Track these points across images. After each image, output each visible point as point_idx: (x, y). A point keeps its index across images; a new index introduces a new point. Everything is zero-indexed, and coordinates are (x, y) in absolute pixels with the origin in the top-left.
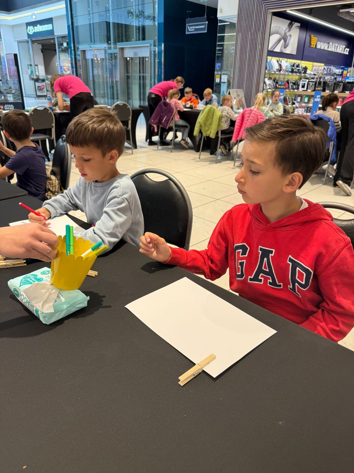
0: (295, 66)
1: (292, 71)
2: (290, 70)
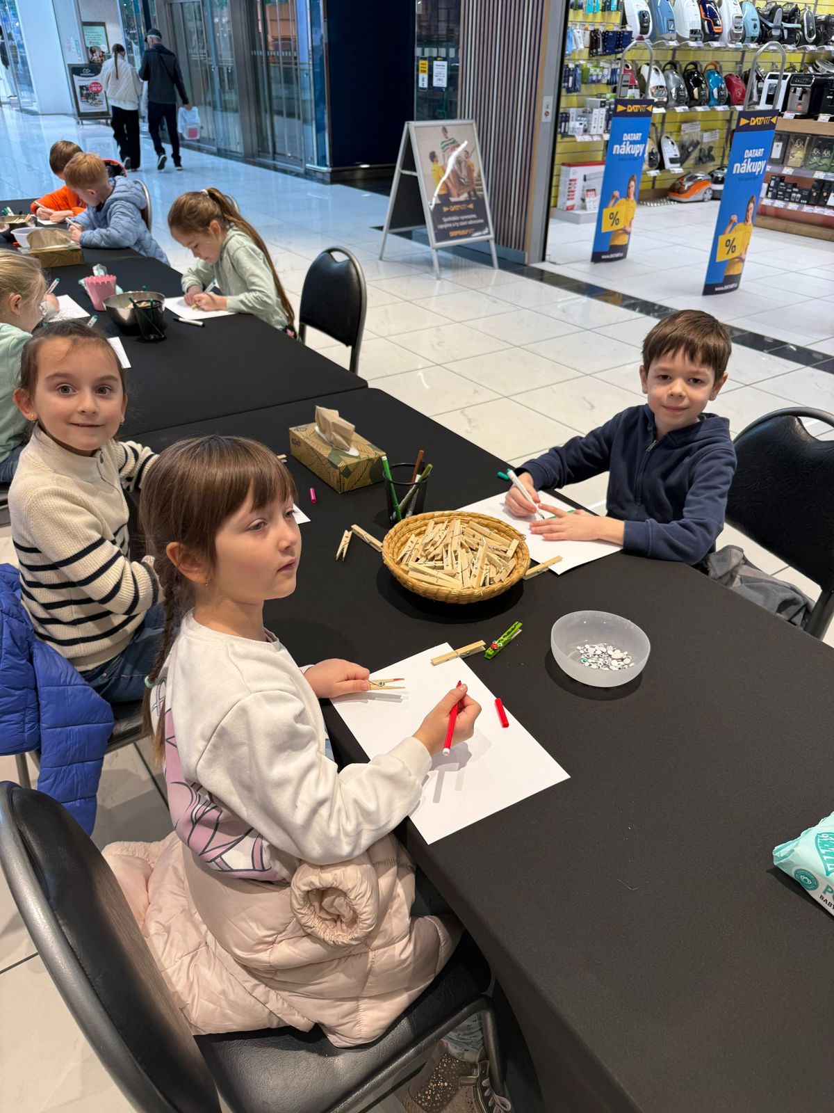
1: (765, 37)
2: (757, 33)
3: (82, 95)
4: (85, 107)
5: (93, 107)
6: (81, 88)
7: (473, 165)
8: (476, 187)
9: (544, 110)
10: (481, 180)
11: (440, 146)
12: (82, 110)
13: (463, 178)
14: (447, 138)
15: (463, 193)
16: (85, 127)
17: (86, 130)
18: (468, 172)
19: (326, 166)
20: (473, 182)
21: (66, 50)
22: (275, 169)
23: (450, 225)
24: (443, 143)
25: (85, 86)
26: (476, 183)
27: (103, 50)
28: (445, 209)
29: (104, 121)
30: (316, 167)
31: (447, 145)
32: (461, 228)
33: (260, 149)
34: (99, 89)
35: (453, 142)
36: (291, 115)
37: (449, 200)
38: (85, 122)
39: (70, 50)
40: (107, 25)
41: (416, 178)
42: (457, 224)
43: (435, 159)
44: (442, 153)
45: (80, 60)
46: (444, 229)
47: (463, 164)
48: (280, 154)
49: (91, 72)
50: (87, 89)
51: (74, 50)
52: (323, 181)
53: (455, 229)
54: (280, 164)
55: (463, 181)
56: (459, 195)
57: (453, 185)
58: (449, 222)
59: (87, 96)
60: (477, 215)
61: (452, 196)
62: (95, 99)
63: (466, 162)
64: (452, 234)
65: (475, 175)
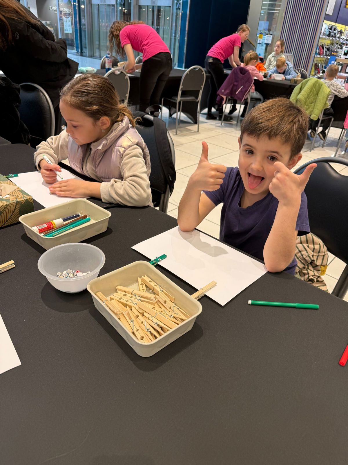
0: (333, 29)
1: (329, 35)
2: (328, 33)
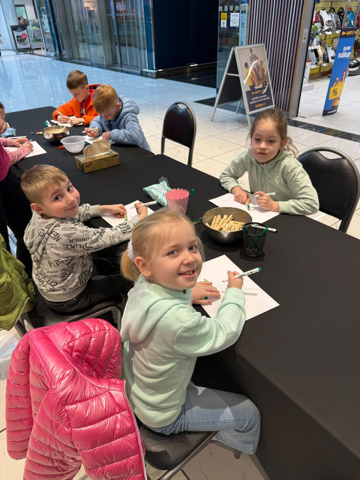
3: (18, 41)
4: (20, 46)
5: (23, 46)
6: (17, 37)
7: (264, 68)
8: (266, 80)
9: (304, 36)
10: (268, 76)
11: (250, 59)
12: (18, 48)
13: (260, 76)
14: (252, 54)
15: (260, 84)
16: (21, 55)
17: (22, 57)
18: (262, 72)
19: (153, 69)
20: (264, 77)
21: (7, 19)
22: (122, 71)
23: (255, 102)
24: (250, 57)
25: (19, 36)
26: (266, 78)
27: (24, 18)
28: (253, 93)
29: (29, 52)
30: (147, 70)
31: (253, 58)
32: (260, 103)
33: (114, 62)
34: (26, 37)
35: (255, 57)
36: (130, 45)
37: (254, 88)
38: (20, 53)
39: (9, 19)
40: (26, 6)
41: (239, 77)
42: (258, 101)
43: (247, 67)
44: (250, 63)
45: (15, 23)
46: (253, 104)
47: (260, 68)
48: (125, 64)
49: (21, 29)
50: (20, 37)
51: (11, 19)
52: (152, 77)
53: (258, 103)
54: (124, 69)
55: (260, 77)
56: (259, 85)
57: (256, 80)
58: (255, 100)
59: (21, 41)
60: (267, 95)
61: (255, 86)
62: (24, 42)
63: (261, 67)
64: (257, 106)
65: (265, 73)
